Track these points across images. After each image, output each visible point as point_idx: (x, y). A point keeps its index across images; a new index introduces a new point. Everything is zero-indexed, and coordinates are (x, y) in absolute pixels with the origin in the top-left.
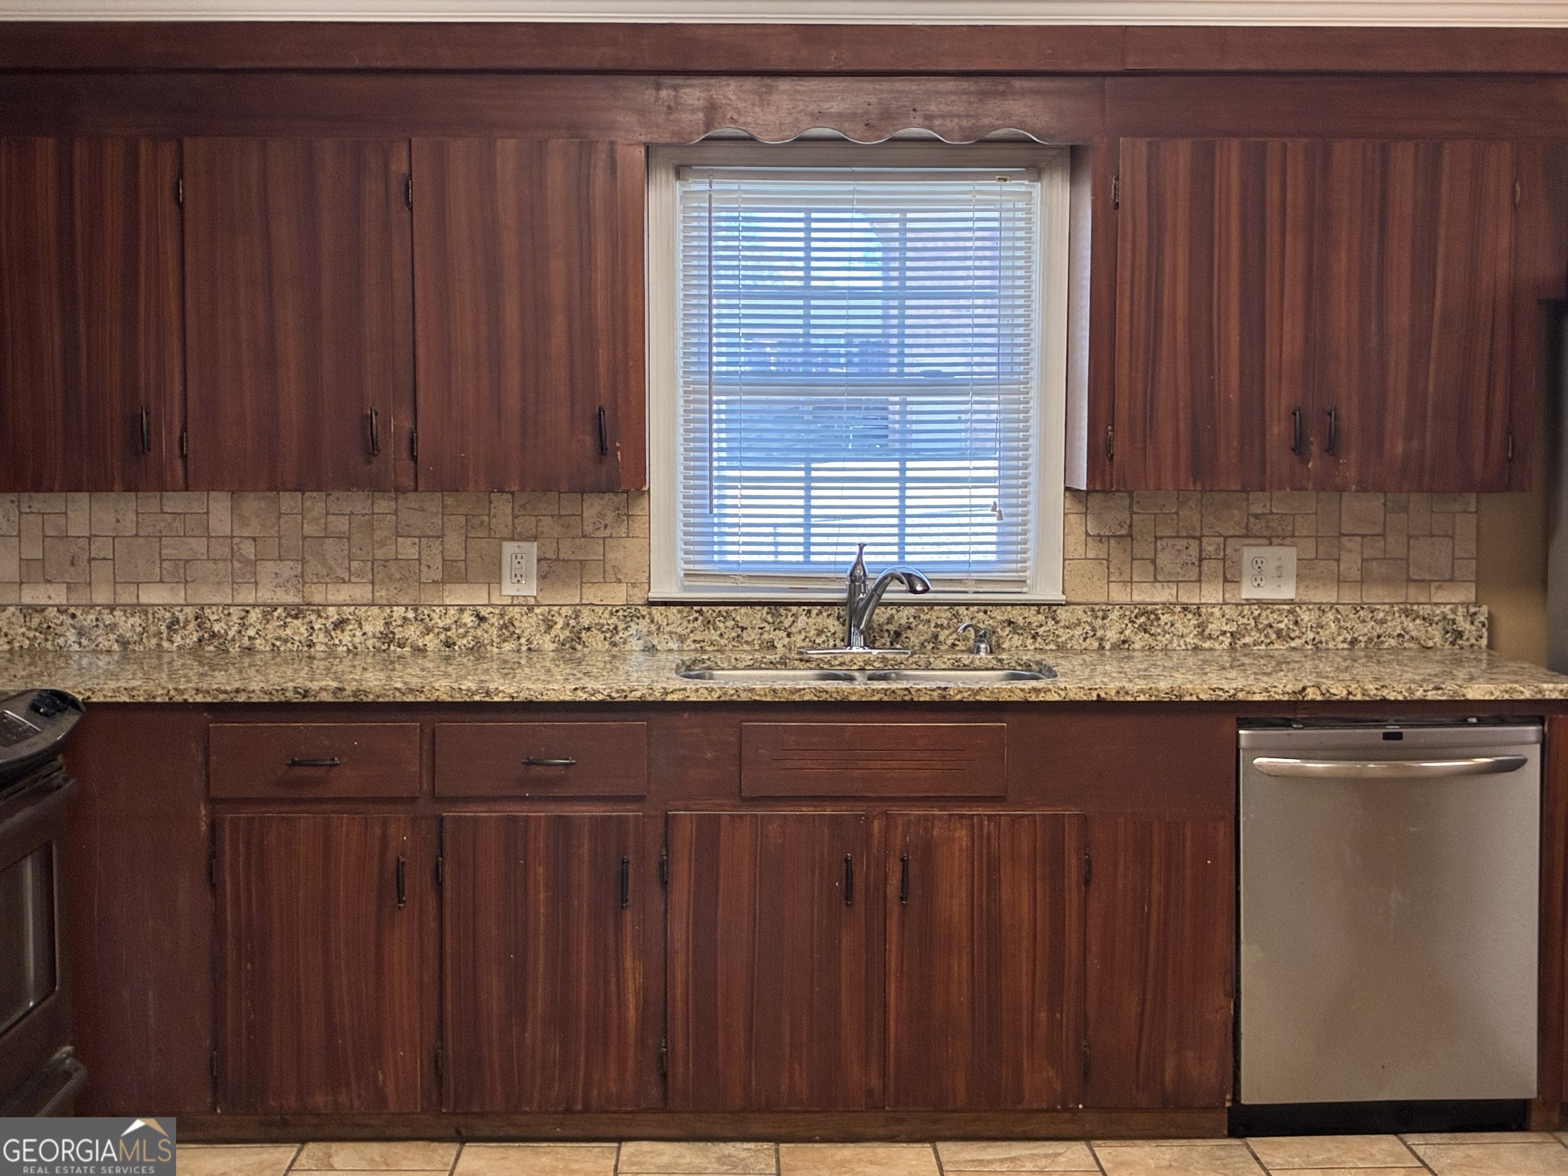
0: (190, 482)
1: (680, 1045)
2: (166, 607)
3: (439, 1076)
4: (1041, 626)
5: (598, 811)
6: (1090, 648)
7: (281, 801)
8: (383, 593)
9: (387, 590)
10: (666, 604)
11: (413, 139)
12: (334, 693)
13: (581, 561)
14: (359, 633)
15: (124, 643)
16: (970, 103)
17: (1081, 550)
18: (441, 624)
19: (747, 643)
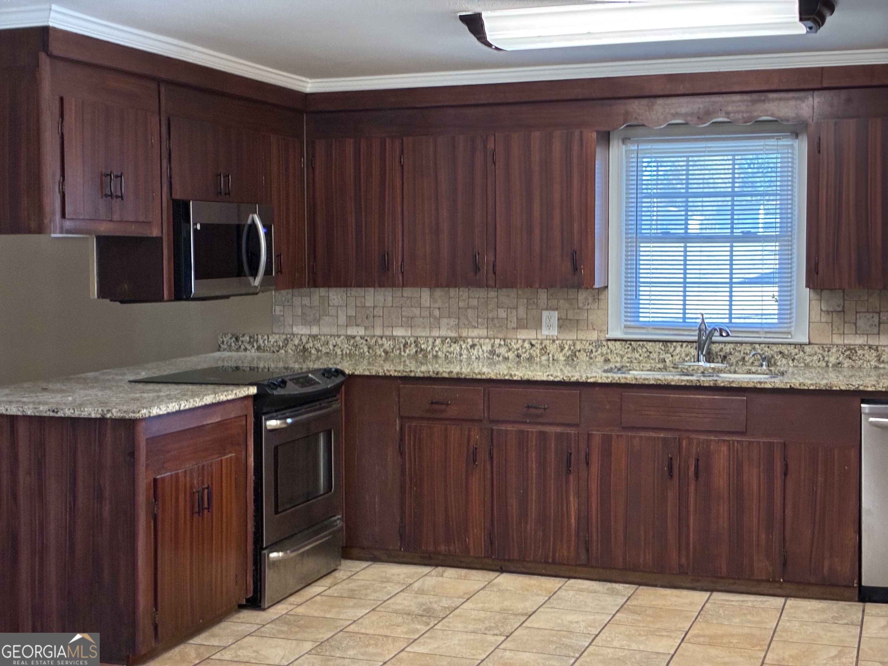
0: (404, 283)
1: (595, 537)
2: (404, 337)
3: (492, 543)
4: (796, 354)
5: (559, 429)
6: (821, 366)
7: (428, 419)
8: (492, 333)
9: (493, 331)
10: (615, 340)
11: (496, 134)
12: (449, 373)
13: (577, 320)
14: (480, 351)
15: (386, 352)
16: (748, 106)
17: (818, 318)
18: (515, 347)
19: (652, 359)
